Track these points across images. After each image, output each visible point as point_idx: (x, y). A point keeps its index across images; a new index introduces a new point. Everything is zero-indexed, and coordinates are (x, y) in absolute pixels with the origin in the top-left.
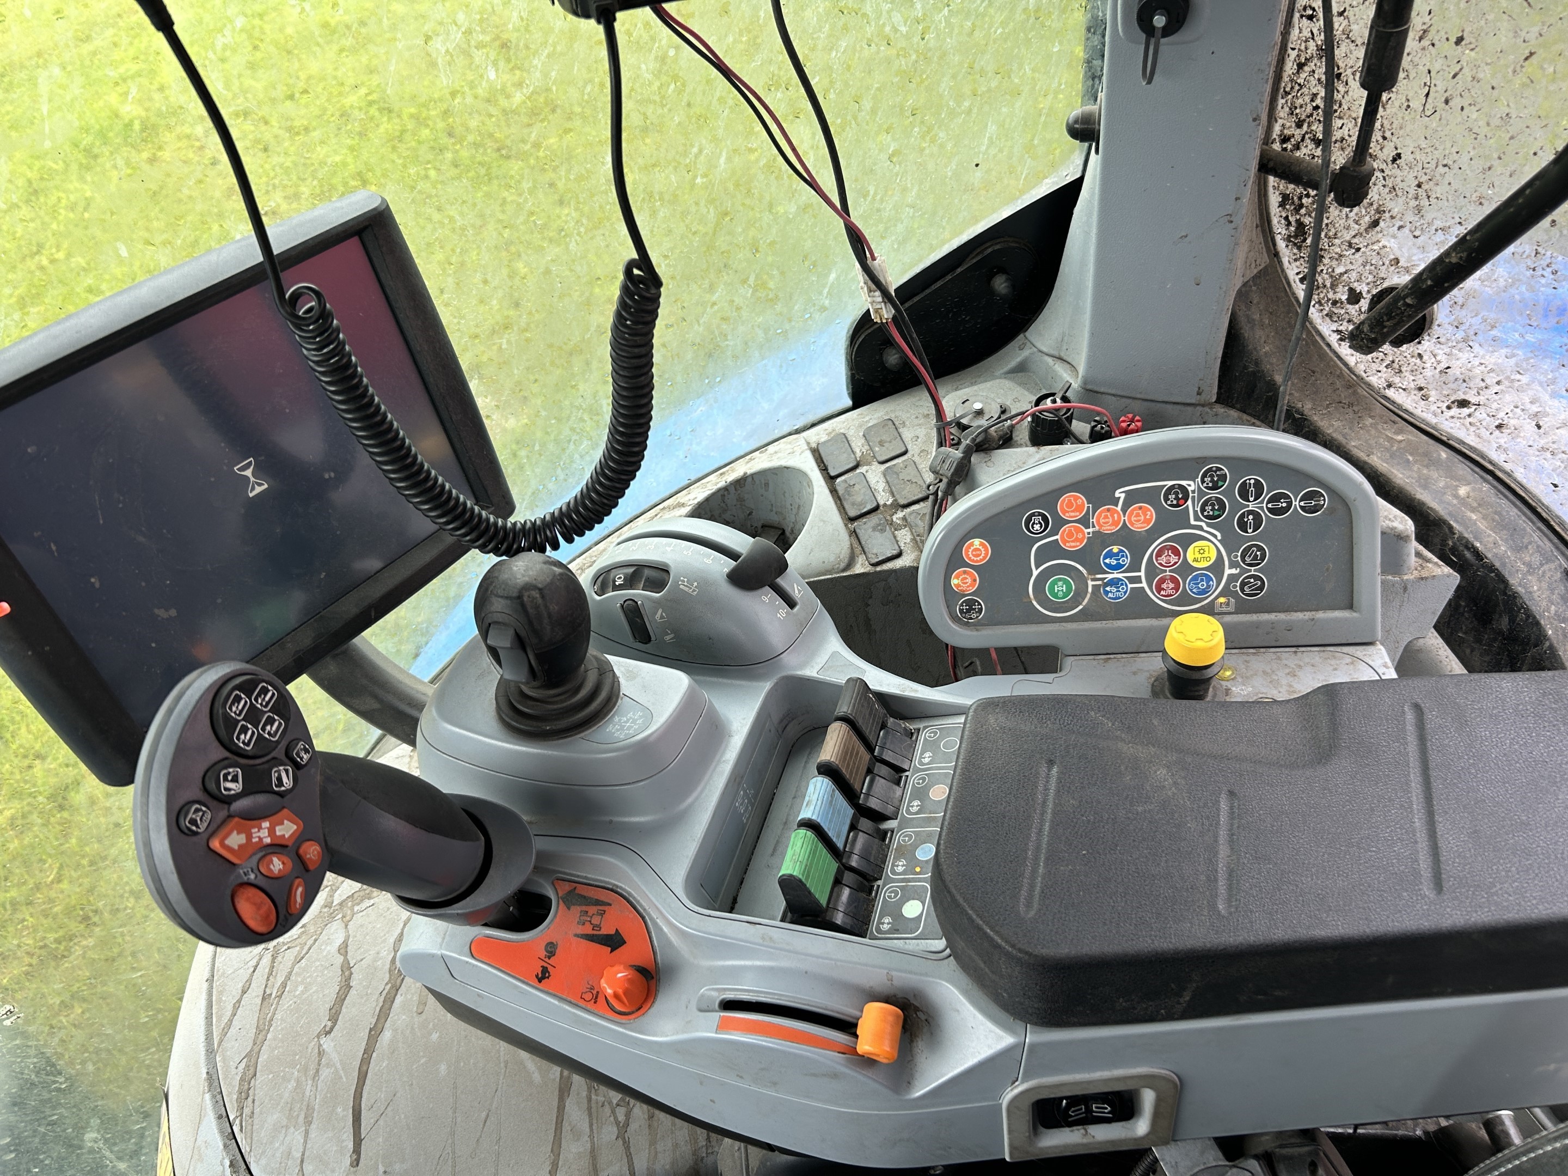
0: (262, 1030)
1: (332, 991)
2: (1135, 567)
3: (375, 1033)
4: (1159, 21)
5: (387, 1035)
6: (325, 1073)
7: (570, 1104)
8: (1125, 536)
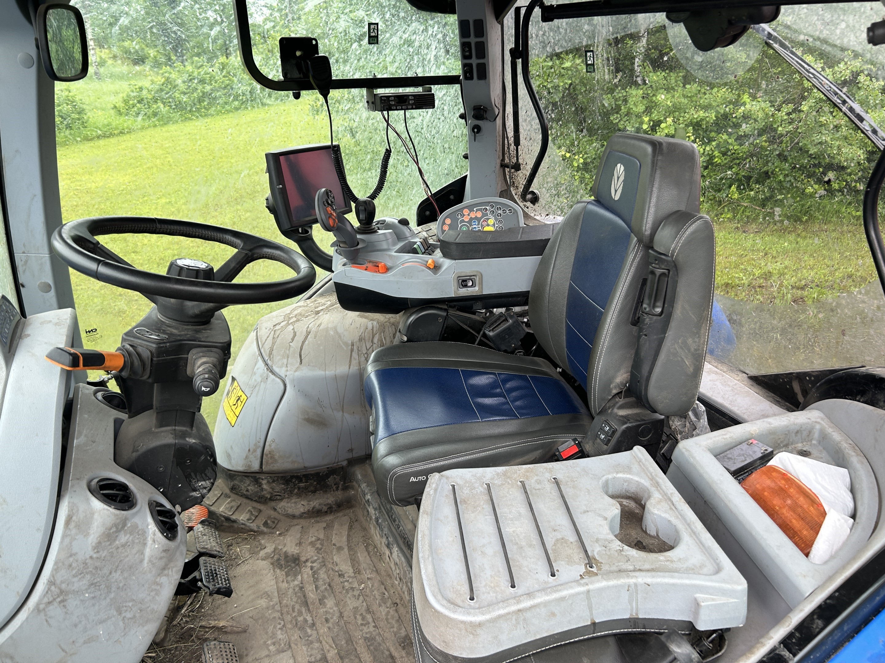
0: (274, 344)
1: (292, 336)
2: (478, 224)
3: (303, 342)
4: (476, 130)
5: (307, 342)
6: (291, 349)
7: (353, 353)
8: (476, 218)
